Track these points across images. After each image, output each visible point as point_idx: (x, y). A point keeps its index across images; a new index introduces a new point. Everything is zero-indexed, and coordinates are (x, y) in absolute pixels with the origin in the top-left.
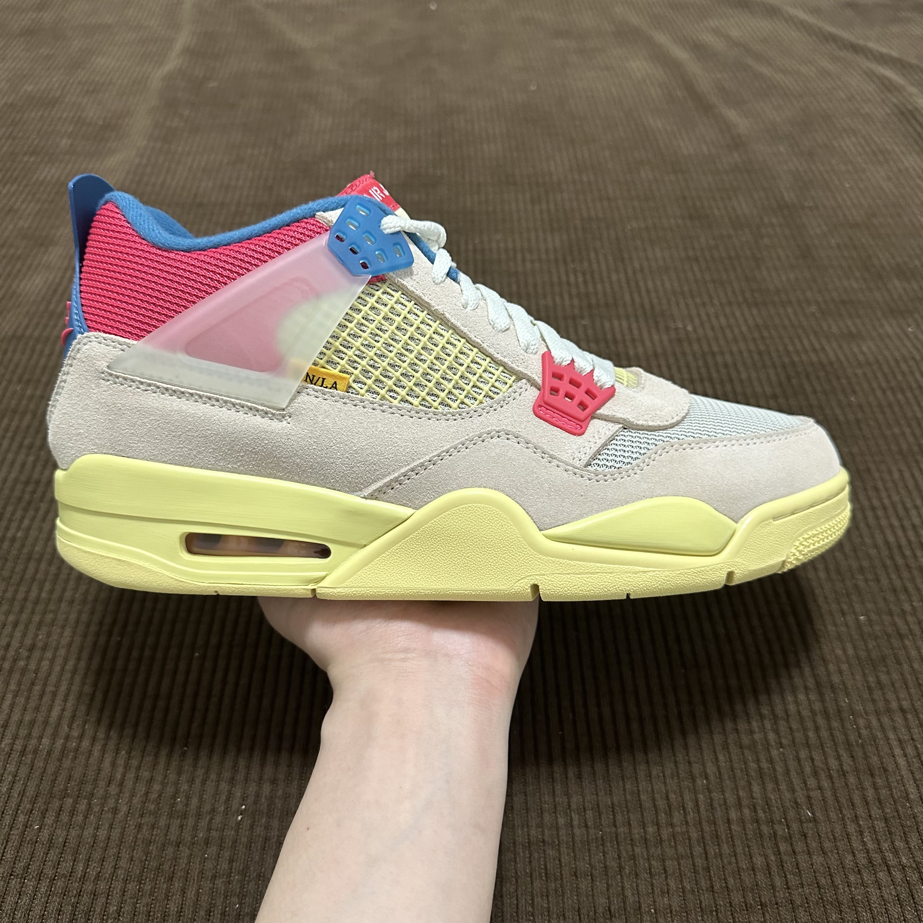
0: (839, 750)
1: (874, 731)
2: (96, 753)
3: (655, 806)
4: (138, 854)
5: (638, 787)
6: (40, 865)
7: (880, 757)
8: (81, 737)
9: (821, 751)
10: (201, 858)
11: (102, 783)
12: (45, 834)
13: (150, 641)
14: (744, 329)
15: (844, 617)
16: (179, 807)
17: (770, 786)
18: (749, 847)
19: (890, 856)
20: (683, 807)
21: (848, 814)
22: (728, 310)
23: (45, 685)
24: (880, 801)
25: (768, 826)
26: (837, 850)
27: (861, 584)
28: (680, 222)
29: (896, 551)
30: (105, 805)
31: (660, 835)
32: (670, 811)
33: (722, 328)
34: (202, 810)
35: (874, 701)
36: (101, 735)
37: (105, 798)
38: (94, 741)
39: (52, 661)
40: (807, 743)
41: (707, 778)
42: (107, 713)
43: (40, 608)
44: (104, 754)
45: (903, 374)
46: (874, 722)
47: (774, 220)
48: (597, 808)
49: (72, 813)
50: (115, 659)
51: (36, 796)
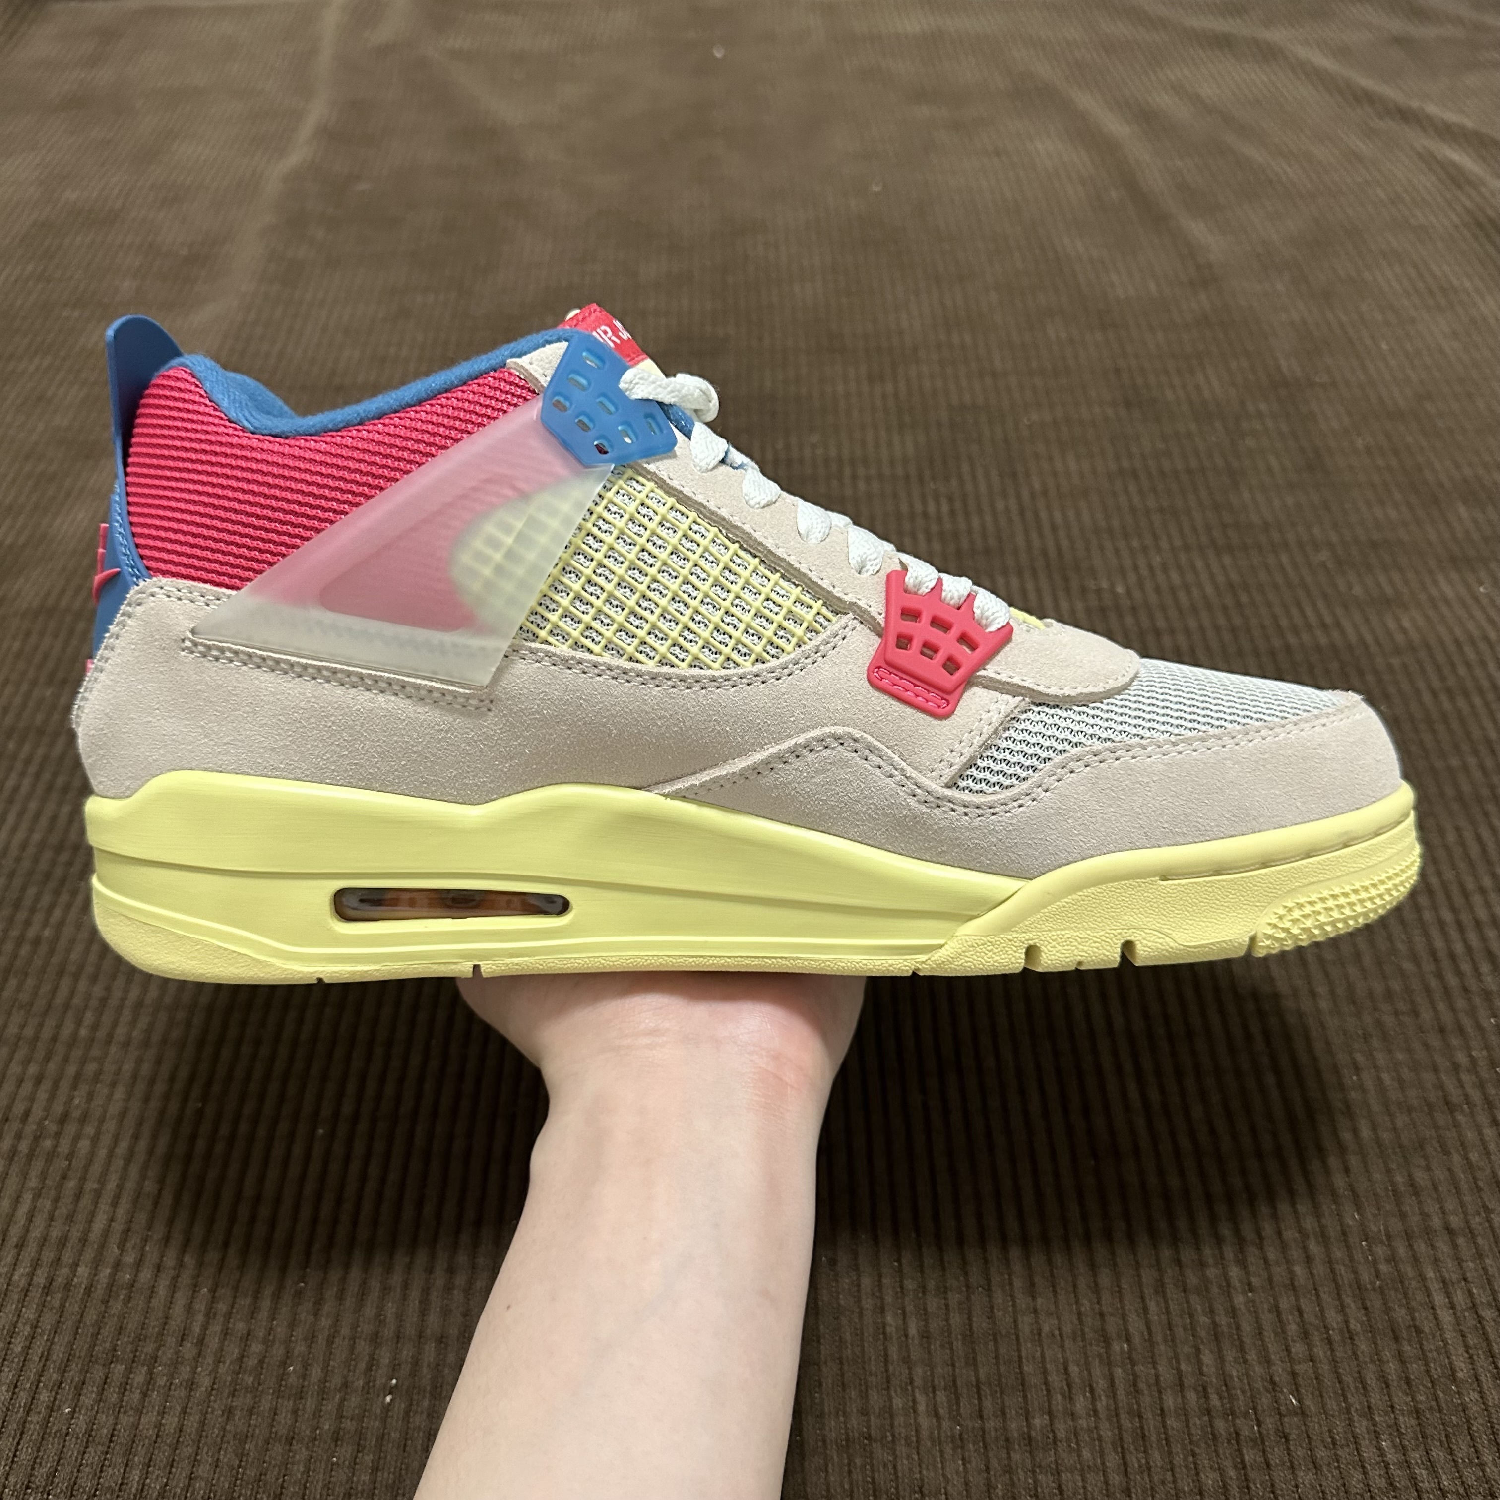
0: (1344, 1296)
1: (1401, 1266)
2: (162, 1291)
3: (1046, 1383)
4: (227, 1457)
5: (1019, 1350)
6: (72, 1472)
7: (1411, 1310)
8: (139, 1264)
9: (1314, 1298)
10: (327, 1466)
11: (171, 1341)
12: (81, 1423)
13: (248, 1109)
14: (1209, 590)
15: (1357, 1075)
16: (292, 1380)
17: (1230, 1354)
18: (1194, 1455)
19: (1421, 1473)
20: (1091, 1386)
21: (1355, 1401)
22: (1183, 558)
23: (83, 1179)
24: (1408, 1382)
25: (1227, 1421)
26: (1338, 1462)
27: (1389, 1020)
28: (1110, 411)
29: (1446, 964)
30: (176, 1376)
31: (1053, 1431)
32: (1070, 1391)
33: (1172, 590)
34: (327, 1385)
35: (1403, 1216)
36: (170, 1261)
37: (175, 1364)
38: (158, 1271)
39: (95, 1140)
40: (1292, 1284)
41: (1128, 1340)
42: (179, 1225)
43: (77, 1053)
44: (174, 1292)
45: (1468, 665)
46: (1402, 1251)
47: (1263, 407)
48: (953, 1387)
49: (124, 1388)
50: (193, 1137)
51: (68, 1360)
